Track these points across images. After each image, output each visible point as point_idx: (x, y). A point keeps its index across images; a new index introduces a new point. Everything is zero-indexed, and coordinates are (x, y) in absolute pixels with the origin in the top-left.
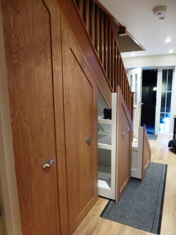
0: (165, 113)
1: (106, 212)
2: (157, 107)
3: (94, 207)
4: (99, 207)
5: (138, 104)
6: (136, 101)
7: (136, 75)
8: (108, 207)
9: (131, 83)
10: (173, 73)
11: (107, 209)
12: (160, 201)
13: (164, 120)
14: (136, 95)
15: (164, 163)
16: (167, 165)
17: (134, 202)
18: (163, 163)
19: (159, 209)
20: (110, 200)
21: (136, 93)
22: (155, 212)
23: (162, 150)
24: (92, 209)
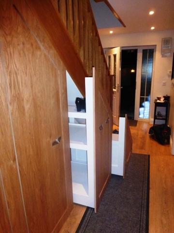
0: (145, 97)
1: (83, 226)
2: (136, 90)
3: (68, 219)
4: (75, 218)
5: (117, 88)
6: (115, 85)
7: (115, 56)
8: (86, 219)
9: (110, 65)
10: (154, 53)
11: (85, 221)
12: (145, 204)
13: (143, 104)
14: (115, 78)
15: (146, 154)
16: (149, 156)
17: (116, 209)
18: (144, 154)
19: (145, 216)
20: (88, 208)
21: (115, 75)
22: (140, 221)
23: (144, 138)
24: (65, 224)
